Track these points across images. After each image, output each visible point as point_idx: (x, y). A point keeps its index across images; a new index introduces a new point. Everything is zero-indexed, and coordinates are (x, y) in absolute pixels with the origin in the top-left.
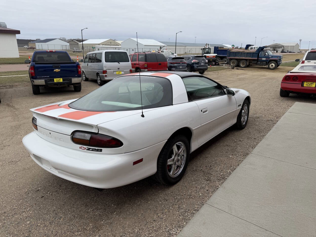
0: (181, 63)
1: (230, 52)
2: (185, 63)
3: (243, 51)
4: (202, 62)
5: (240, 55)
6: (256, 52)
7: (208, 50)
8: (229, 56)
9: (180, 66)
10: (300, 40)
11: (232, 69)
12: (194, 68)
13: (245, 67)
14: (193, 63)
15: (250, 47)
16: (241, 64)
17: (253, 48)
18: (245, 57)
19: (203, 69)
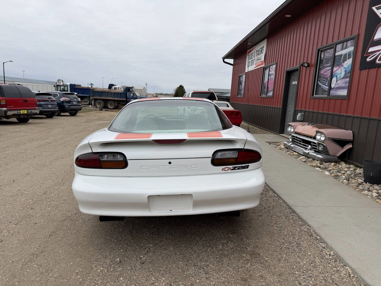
0: (49, 101)
1: (94, 92)
2: (54, 101)
3: (109, 91)
4: (74, 100)
5: (106, 95)
6: (123, 92)
7: (63, 87)
8: (94, 96)
9: (48, 105)
10: (146, 84)
11: (100, 111)
12: (65, 108)
13: (113, 109)
14: (63, 102)
15: (113, 87)
16: (109, 105)
17: (117, 88)
18: (112, 97)
19: (76, 110)
